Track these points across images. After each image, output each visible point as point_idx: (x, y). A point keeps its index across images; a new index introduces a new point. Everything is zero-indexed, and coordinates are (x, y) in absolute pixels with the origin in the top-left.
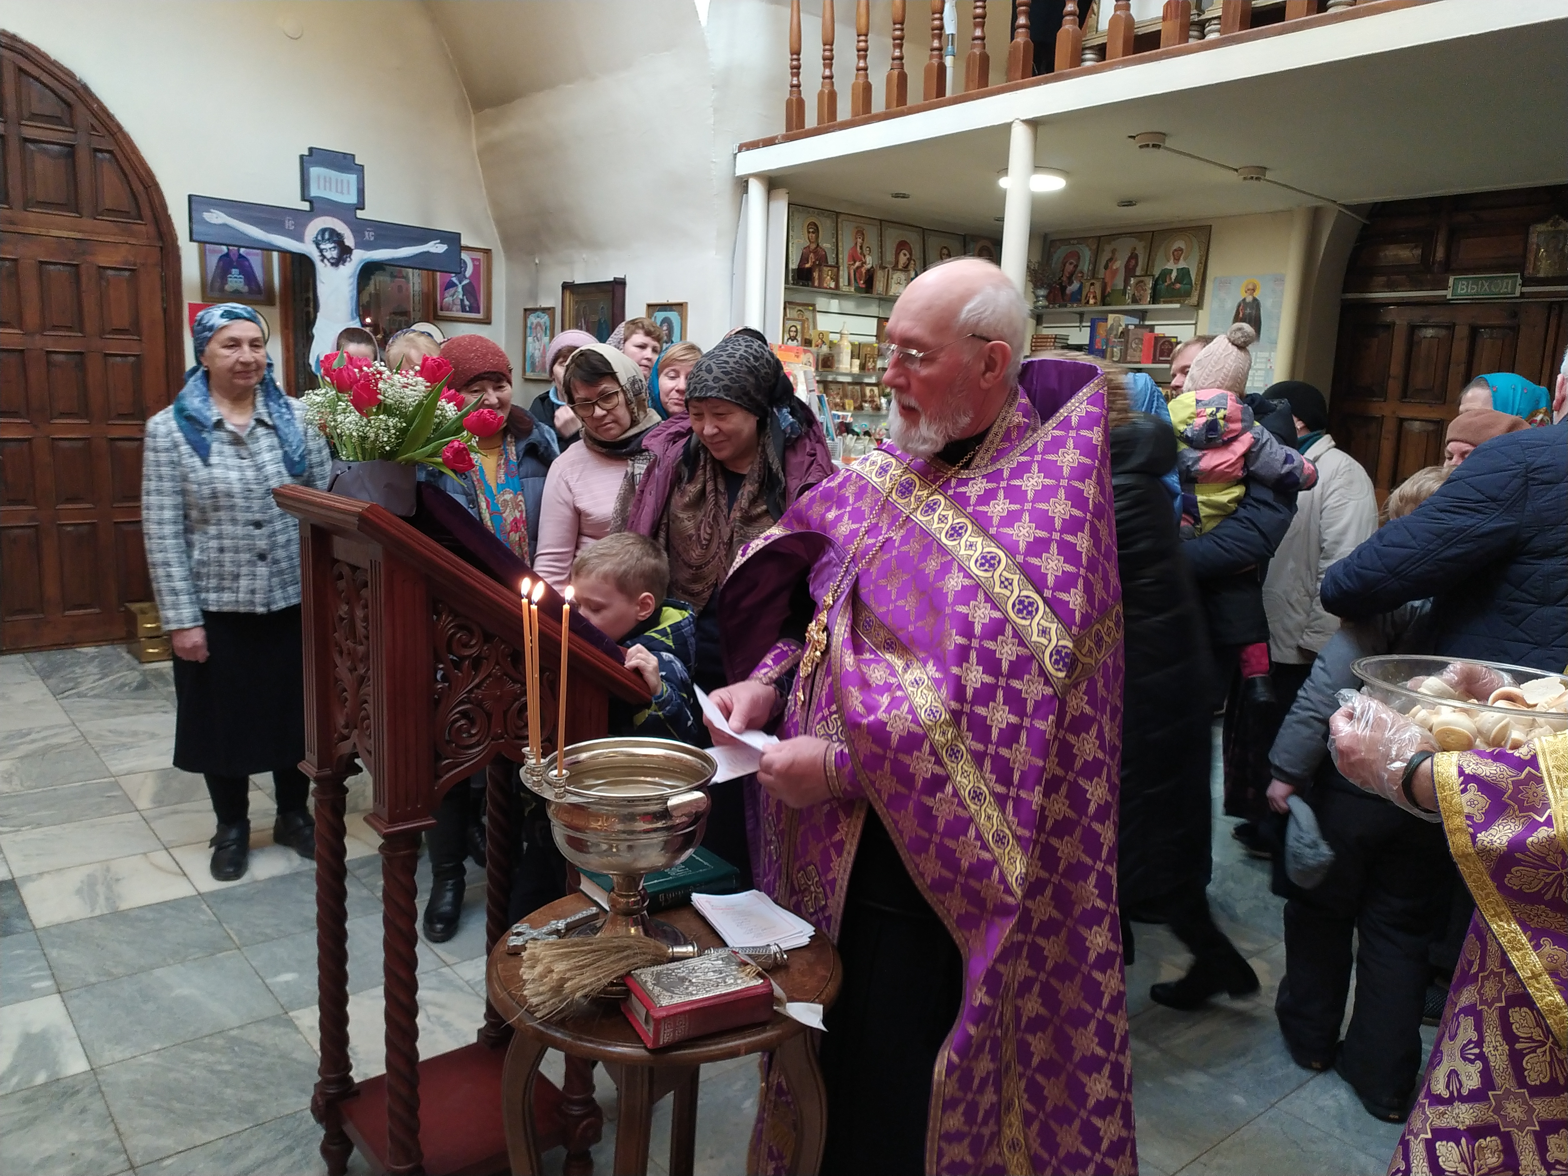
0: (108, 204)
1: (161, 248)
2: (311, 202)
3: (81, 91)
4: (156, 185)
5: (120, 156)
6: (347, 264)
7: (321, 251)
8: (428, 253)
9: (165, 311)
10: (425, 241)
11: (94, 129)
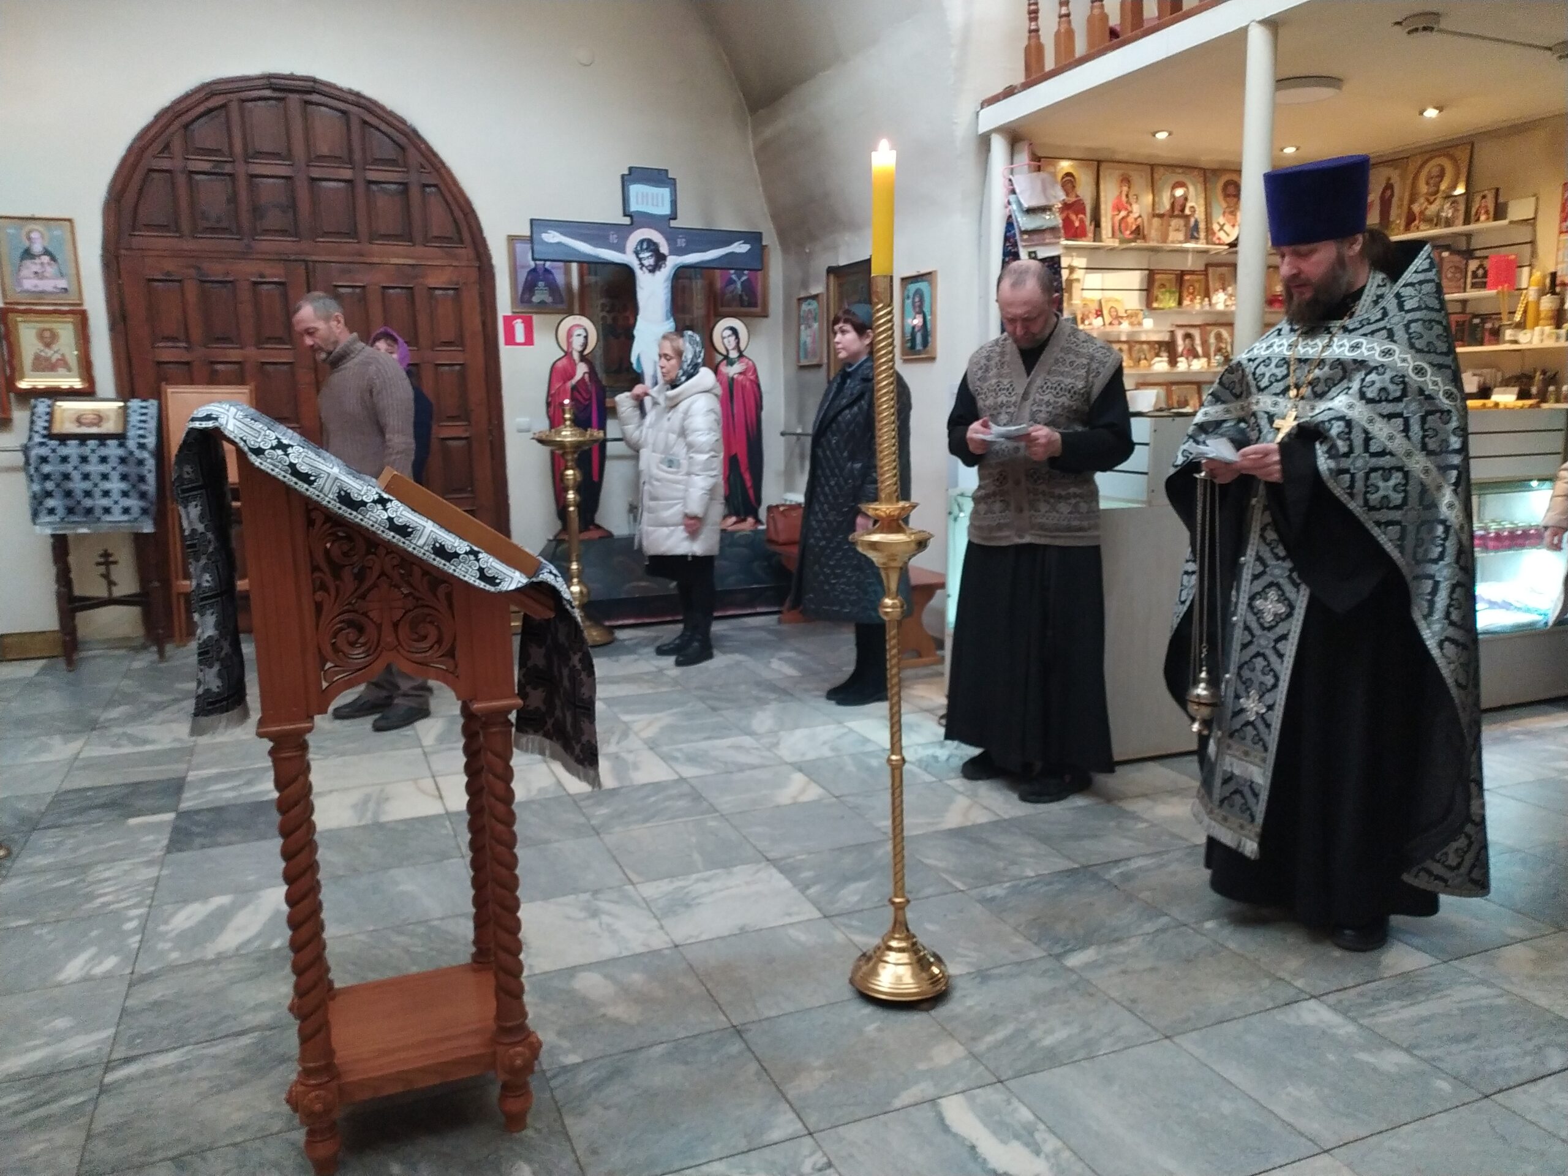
0: (435, 232)
1: (479, 268)
2: (630, 216)
3: (411, 134)
4: (473, 211)
5: (443, 188)
6: (663, 270)
7: (640, 259)
8: (732, 253)
9: (484, 324)
10: (729, 243)
11: (422, 167)
